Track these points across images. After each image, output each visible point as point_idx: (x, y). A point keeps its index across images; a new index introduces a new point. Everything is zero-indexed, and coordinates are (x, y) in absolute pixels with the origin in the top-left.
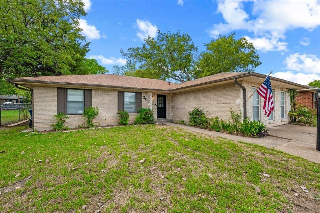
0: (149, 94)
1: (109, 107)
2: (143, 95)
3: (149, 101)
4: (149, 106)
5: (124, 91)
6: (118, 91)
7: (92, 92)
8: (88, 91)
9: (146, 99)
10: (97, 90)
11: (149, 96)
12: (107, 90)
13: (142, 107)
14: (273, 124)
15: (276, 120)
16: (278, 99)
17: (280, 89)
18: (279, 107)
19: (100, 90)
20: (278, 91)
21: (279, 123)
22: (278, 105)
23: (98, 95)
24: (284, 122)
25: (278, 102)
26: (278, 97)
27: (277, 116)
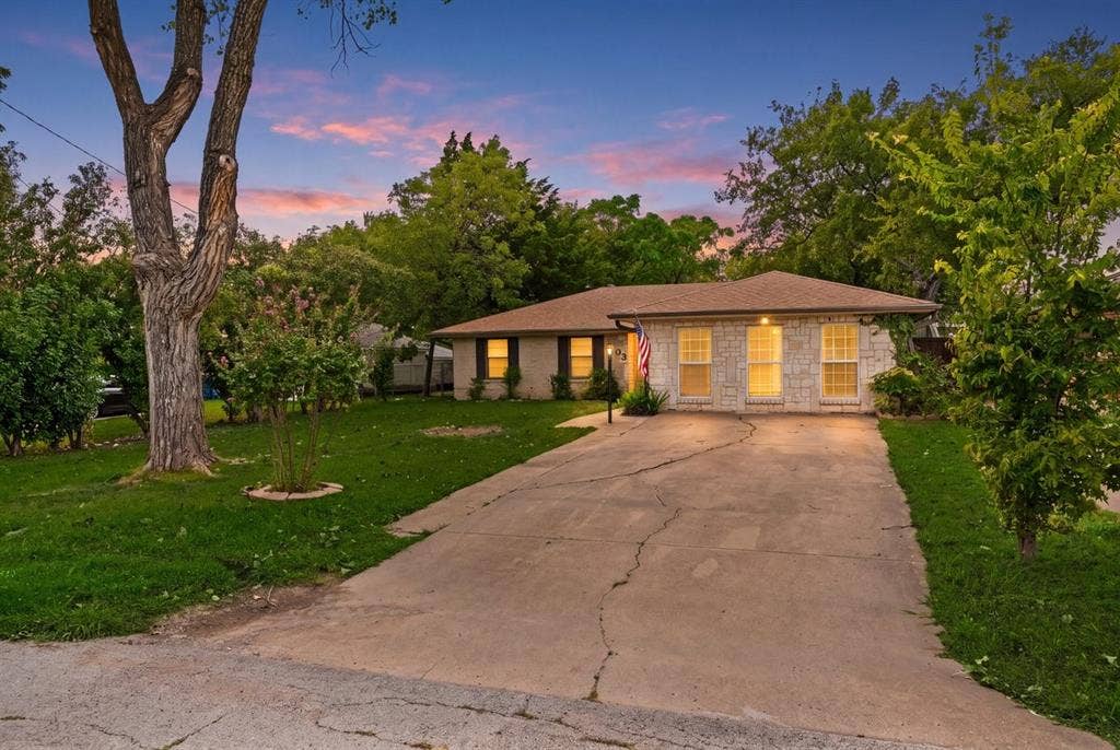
1: (543, 367)
2: (606, 341)
4: (623, 364)
5: (569, 335)
6: (559, 337)
7: (517, 342)
8: (513, 339)
10: (527, 339)
12: (541, 336)
14: (771, 407)
15: (789, 398)
16: (799, 346)
17: (817, 320)
18: (807, 367)
19: (530, 337)
20: (800, 326)
21: (805, 408)
22: (806, 362)
23: (527, 346)
24: (844, 406)
25: (801, 354)
26: (802, 341)
27: (793, 388)
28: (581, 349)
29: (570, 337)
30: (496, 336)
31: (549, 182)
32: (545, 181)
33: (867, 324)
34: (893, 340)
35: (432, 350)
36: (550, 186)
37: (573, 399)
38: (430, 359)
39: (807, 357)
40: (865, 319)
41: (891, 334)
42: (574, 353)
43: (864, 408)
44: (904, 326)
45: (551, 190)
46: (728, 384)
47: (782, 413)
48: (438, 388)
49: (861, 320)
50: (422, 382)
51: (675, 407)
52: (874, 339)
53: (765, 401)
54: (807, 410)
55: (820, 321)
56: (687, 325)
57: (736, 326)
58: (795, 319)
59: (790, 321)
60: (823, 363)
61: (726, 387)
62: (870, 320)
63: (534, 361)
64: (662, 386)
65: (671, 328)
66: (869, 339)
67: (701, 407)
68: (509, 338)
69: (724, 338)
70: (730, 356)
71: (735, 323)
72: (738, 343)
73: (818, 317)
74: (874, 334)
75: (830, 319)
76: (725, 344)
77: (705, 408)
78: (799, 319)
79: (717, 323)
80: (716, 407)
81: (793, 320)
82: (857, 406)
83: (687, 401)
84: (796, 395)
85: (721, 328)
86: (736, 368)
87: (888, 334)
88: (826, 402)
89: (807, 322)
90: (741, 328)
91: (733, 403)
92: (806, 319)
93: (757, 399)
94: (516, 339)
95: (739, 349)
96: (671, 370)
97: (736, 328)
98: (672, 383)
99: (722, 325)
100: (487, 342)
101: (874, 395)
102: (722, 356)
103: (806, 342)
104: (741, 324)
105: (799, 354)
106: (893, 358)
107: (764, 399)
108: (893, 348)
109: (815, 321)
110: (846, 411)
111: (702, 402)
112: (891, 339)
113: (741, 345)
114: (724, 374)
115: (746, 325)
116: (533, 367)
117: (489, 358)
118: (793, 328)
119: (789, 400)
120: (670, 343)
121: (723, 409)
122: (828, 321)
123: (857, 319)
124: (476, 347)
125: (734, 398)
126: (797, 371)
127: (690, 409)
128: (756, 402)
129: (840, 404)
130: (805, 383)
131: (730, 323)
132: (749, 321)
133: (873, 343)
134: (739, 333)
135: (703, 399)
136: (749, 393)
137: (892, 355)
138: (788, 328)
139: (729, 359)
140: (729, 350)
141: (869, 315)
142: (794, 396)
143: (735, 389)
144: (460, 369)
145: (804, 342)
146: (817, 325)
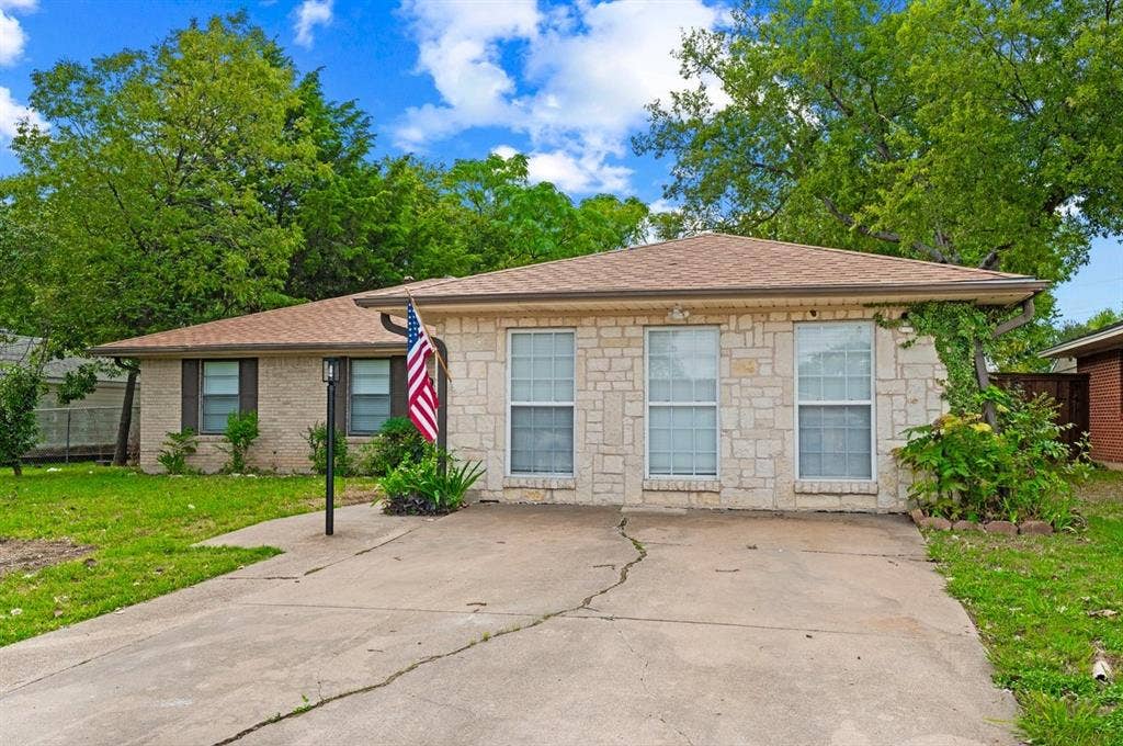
5: (346, 355)
7: (257, 367)
8: (248, 362)
10: (272, 358)
14: (694, 497)
15: (731, 479)
16: (751, 371)
17: (789, 315)
18: (769, 414)
19: (280, 357)
20: (753, 329)
21: (763, 500)
22: (765, 402)
23: (275, 376)
24: (844, 498)
25: (756, 387)
26: (757, 359)
27: (740, 459)
28: (371, 381)
29: (352, 359)
30: (220, 356)
31: (359, 106)
32: (351, 105)
33: (892, 325)
34: (944, 359)
36: (358, 114)
39: (768, 392)
40: (886, 314)
41: (939, 347)
42: (359, 387)
43: (885, 502)
44: (967, 328)
45: (361, 120)
46: (605, 449)
47: (718, 511)
49: (878, 316)
50: (114, 441)
51: (499, 495)
52: (905, 356)
53: (680, 486)
54: (768, 505)
55: (794, 317)
56: (525, 325)
57: (623, 327)
58: (743, 314)
59: (733, 319)
60: (801, 407)
61: (604, 454)
62: (896, 315)
63: (285, 404)
64: (475, 450)
65: (493, 330)
66: (896, 357)
67: (552, 497)
68: (241, 361)
69: (599, 353)
70: (612, 390)
71: (622, 321)
72: (627, 363)
73: (789, 310)
74: (906, 346)
75: (813, 313)
76: (602, 364)
77: (560, 497)
78: (752, 314)
79: (585, 322)
80: (582, 497)
81: (739, 315)
82: (867, 497)
83: (523, 483)
84: (745, 474)
85: (593, 332)
86: (624, 415)
87: (933, 346)
88: (807, 489)
89: (768, 321)
90: (633, 332)
91: (618, 488)
92: (765, 312)
93: (664, 480)
94: (255, 360)
95: (630, 375)
96: (492, 417)
97: (623, 333)
98: (495, 445)
99: (595, 326)
100: (203, 368)
101: (906, 475)
102: (595, 389)
103: (764, 361)
104: (635, 324)
105: (752, 386)
106: (943, 397)
107: (680, 481)
108: (943, 375)
109: (783, 317)
110: (848, 509)
111: (554, 486)
112: (940, 357)
113: (632, 367)
114: (599, 427)
115: (644, 326)
116: (285, 414)
117: (205, 397)
118: (738, 331)
119: (730, 483)
120: (492, 361)
121: (597, 500)
122: (810, 317)
123: (870, 313)
124: (180, 376)
125: (618, 479)
126: (748, 423)
127: (530, 500)
128: (664, 486)
129: (836, 494)
130: (764, 448)
131: (612, 321)
132: (649, 316)
133: (903, 366)
134: (629, 342)
135: (556, 479)
136: (651, 468)
137: (941, 390)
138: (729, 331)
139: (610, 395)
140: (609, 376)
141: (894, 304)
142: (741, 476)
143: (621, 459)
144: (152, 416)
145: (760, 361)
146: (789, 326)
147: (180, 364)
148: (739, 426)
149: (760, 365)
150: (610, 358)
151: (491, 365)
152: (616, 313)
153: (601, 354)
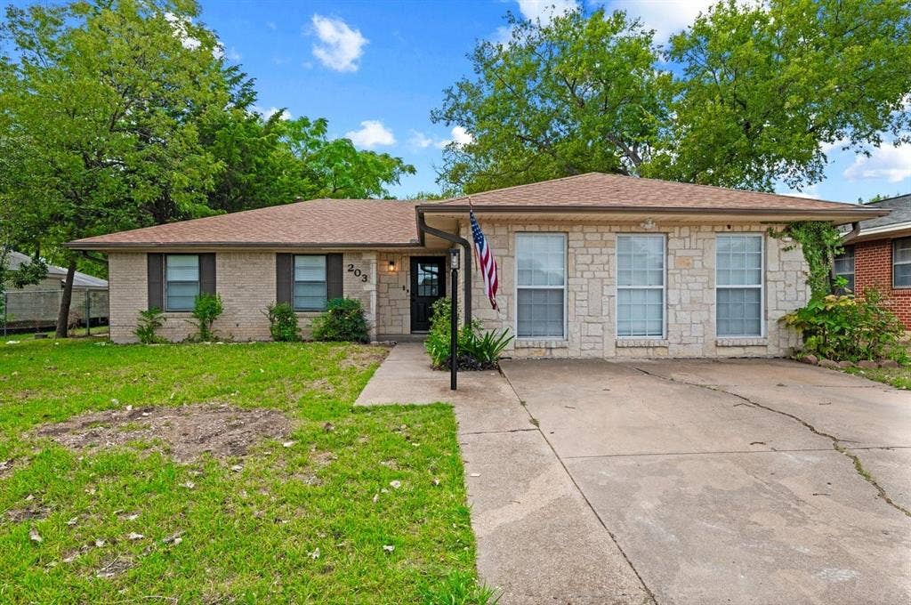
0: (365, 257)
1: (255, 296)
2: (346, 262)
3: (366, 279)
4: (369, 292)
5: (293, 252)
6: (278, 255)
7: (214, 260)
8: (207, 257)
9: (357, 273)
10: (228, 254)
11: (368, 264)
12: (251, 253)
13: (345, 296)
14: (650, 350)
15: (675, 338)
16: (688, 264)
17: (713, 228)
18: (699, 294)
19: (235, 253)
20: (690, 236)
21: (696, 351)
22: (696, 286)
23: (230, 267)
24: (747, 348)
25: (692, 276)
26: (692, 257)
27: (681, 324)
28: (310, 271)
29: (294, 255)
30: (181, 251)
31: (242, 70)
32: (236, 69)
33: (777, 235)
34: (808, 258)
35: (70, 276)
36: (243, 75)
37: (298, 340)
38: (68, 287)
40: (775, 229)
41: (805, 251)
42: (300, 276)
43: (773, 351)
45: (245, 80)
46: (589, 319)
47: (667, 359)
48: (81, 324)
49: (770, 230)
50: (56, 317)
51: (513, 354)
52: (785, 256)
53: (643, 343)
54: (699, 355)
55: (717, 229)
56: (531, 230)
57: (602, 233)
58: (683, 226)
59: (677, 229)
60: (718, 289)
61: (588, 323)
62: (780, 229)
63: (239, 288)
64: (493, 321)
65: (506, 233)
66: (779, 256)
67: (551, 353)
68: (200, 255)
69: (584, 251)
70: (594, 278)
71: (602, 229)
72: (605, 258)
73: (713, 224)
74: (786, 250)
75: (729, 227)
76: (587, 259)
77: (556, 354)
78: (689, 226)
79: (575, 229)
80: (573, 353)
81: (681, 227)
82: (762, 348)
83: (530, 344)
84: (685, 334)
85: (580, 236)
86: (603, 295)
87: (801, 251)
88: (725, 343)
89: (700, 231)
90: (608, 236)
91: (597, 346)
92: (698, 225)
93: (632, 340)
94: (213, 255)
95: (606, 267)
96: (505, 297)
97: (602, 236)
98: (508, 317)
99: (582, 231)
100: (166, 260)
101: (784, 333)
102: (582, 276)
103: (697, 258)
104: (610, 231)
105: (688, 275)
106: (807, 283)
107: (642, 340)
108: (807, 269)
109: (710, 228)
110: (749, 356)
111: (554, 346)
112: (806, 257)
113: (608, 261)
114: (585, 304)
115: (617, 232)
116: (239, 295)
117: (168, 282)
118: (679, 238)
119: (674, 341)
120: (506, 256)
121: (584, 355)
122: (726, 228)
123: (764, 228)
124: (146, 266)
125: (598, 340)
126: (686, 300)
127: (535, 356)
128: (632, 344)
129: (742, 346)
130: (696, 318)
131: (593, 229)
132: (620, 226)
133: (783, 262)
134: (606, 244)
135: (554, 341)
136: (618, 332)
137: (806, 278)
138: (675, 237)
139: (593, 281)
140: (593, 268)
141: (780, 223)
142: (681, 336)
143: (600, 326)
144: (120, 298)
145: (695, 258)
146: (713, 235)
147: (146, 256)
148: (680, 301)
149: (694, 261)
150: (593, 255)
151: (504, 259)
152: (599, 223)
153: (585, 252)
